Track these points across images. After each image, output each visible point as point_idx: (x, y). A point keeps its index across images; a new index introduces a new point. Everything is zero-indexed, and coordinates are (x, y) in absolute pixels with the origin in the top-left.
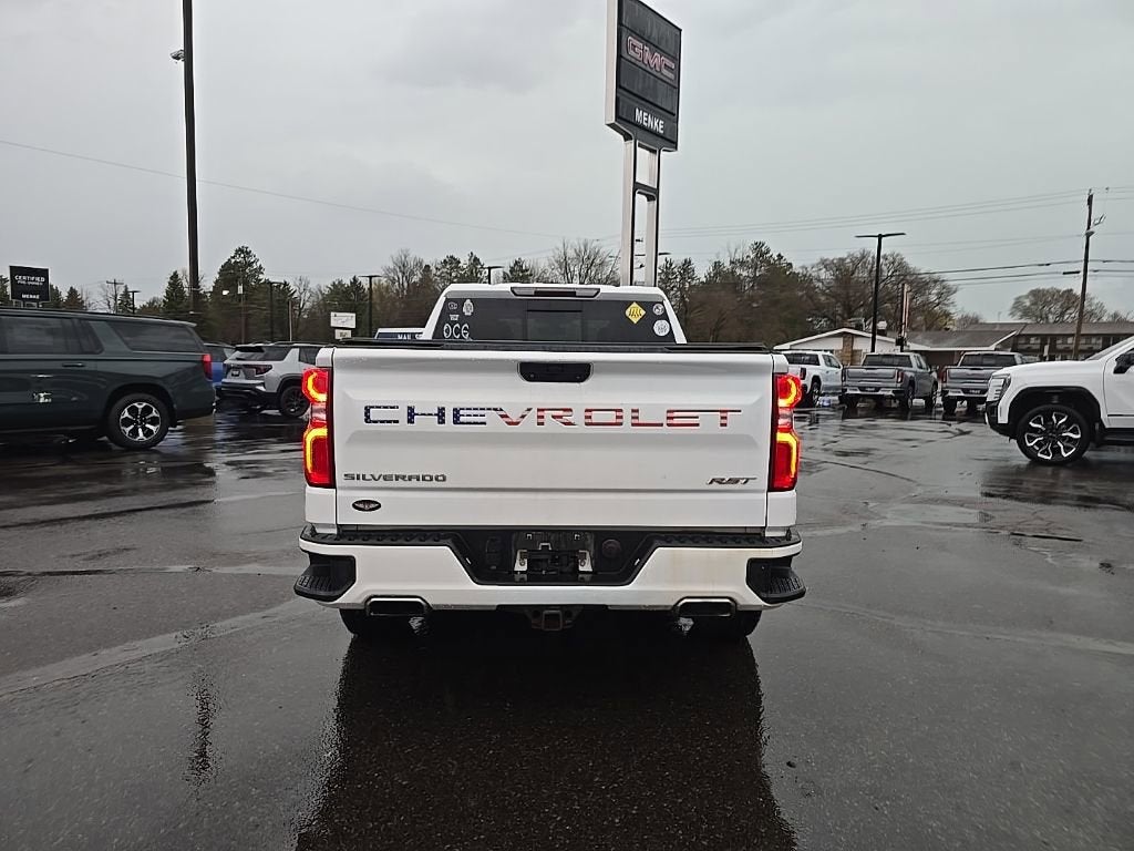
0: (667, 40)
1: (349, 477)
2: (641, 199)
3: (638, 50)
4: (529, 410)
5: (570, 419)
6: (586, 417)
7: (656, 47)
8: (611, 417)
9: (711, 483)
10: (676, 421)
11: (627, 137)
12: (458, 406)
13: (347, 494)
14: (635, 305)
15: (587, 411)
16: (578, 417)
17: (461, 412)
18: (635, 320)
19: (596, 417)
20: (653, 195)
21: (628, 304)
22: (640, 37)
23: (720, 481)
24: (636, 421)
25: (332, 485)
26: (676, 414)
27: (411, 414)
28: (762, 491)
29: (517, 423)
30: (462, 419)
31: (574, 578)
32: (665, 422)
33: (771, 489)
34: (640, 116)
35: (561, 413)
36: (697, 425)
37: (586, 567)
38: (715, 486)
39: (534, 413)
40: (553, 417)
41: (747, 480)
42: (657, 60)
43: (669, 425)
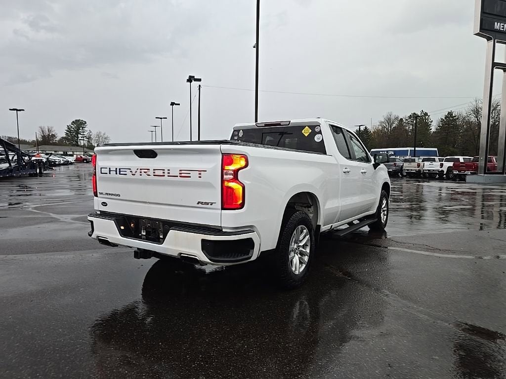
1: (100, 193)
2: (497, 71)
4: (138, 169)
5: (149, 173)
6: (154, 173)
8: (161, 173)
9: (198, 204)
10: (183, 175)
11: (489, 39)
12: (120, 168)
13: (100, 200)
14: (307, 127)
15: (154, 170)
16: (151, 172)
17: (121, 170)
18: (306, 135)
19: (157, 173)
21: (303, 127)
23: (202, 203)
24: (169, 175)
26: (183, 172)
27: (110, 171)
28: (219, 209)
29: (134, 175)
30: (121, 173)
32: (179, 175)
33: (223, 208)
34: (498, 26)
35: (146, 171)
36: (190, 177)
38: (200, 205)
39: (139, 171)
40: (145, 172)
41: (213, 203)
43: (180, 177)
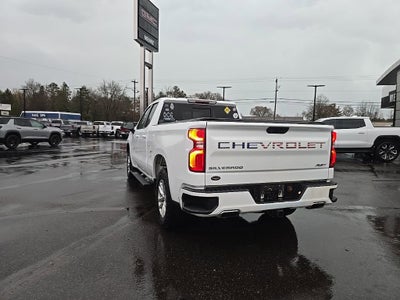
0: (154, 12)
1: (211, 168)
2: (147, 68)
3: (145, 15)
4: (270, 143)
5: (282, 146)
6: (287, 146)
7: (151, 14)
8: (293, 145)
9: (317, 166)
11: (141, 45)
13: (209, 174)
15: (287, 143)
17: (250, 144)
19: (290, 145)
20: (150, 67)
22: (146, 10)
23: (319, 165)
24: (300, 147)
25: (204, 171)
27: (234, 144)
28: (327, 168)
29: (267, 148)
30: (250, 146)
31: (277, 200)
33: (330, 167)
34: (146, 38)
35: (279, 144)
36: (315, 147)
37: (281, 196)
39: (272, 144)
40: (277, 145)
42: (151, 19)
43: (308, 147)
